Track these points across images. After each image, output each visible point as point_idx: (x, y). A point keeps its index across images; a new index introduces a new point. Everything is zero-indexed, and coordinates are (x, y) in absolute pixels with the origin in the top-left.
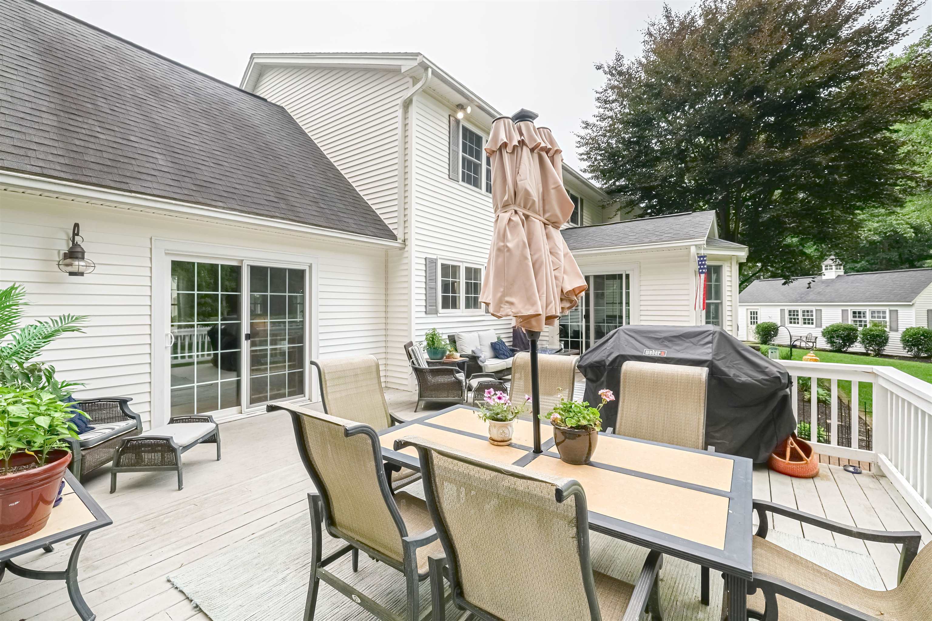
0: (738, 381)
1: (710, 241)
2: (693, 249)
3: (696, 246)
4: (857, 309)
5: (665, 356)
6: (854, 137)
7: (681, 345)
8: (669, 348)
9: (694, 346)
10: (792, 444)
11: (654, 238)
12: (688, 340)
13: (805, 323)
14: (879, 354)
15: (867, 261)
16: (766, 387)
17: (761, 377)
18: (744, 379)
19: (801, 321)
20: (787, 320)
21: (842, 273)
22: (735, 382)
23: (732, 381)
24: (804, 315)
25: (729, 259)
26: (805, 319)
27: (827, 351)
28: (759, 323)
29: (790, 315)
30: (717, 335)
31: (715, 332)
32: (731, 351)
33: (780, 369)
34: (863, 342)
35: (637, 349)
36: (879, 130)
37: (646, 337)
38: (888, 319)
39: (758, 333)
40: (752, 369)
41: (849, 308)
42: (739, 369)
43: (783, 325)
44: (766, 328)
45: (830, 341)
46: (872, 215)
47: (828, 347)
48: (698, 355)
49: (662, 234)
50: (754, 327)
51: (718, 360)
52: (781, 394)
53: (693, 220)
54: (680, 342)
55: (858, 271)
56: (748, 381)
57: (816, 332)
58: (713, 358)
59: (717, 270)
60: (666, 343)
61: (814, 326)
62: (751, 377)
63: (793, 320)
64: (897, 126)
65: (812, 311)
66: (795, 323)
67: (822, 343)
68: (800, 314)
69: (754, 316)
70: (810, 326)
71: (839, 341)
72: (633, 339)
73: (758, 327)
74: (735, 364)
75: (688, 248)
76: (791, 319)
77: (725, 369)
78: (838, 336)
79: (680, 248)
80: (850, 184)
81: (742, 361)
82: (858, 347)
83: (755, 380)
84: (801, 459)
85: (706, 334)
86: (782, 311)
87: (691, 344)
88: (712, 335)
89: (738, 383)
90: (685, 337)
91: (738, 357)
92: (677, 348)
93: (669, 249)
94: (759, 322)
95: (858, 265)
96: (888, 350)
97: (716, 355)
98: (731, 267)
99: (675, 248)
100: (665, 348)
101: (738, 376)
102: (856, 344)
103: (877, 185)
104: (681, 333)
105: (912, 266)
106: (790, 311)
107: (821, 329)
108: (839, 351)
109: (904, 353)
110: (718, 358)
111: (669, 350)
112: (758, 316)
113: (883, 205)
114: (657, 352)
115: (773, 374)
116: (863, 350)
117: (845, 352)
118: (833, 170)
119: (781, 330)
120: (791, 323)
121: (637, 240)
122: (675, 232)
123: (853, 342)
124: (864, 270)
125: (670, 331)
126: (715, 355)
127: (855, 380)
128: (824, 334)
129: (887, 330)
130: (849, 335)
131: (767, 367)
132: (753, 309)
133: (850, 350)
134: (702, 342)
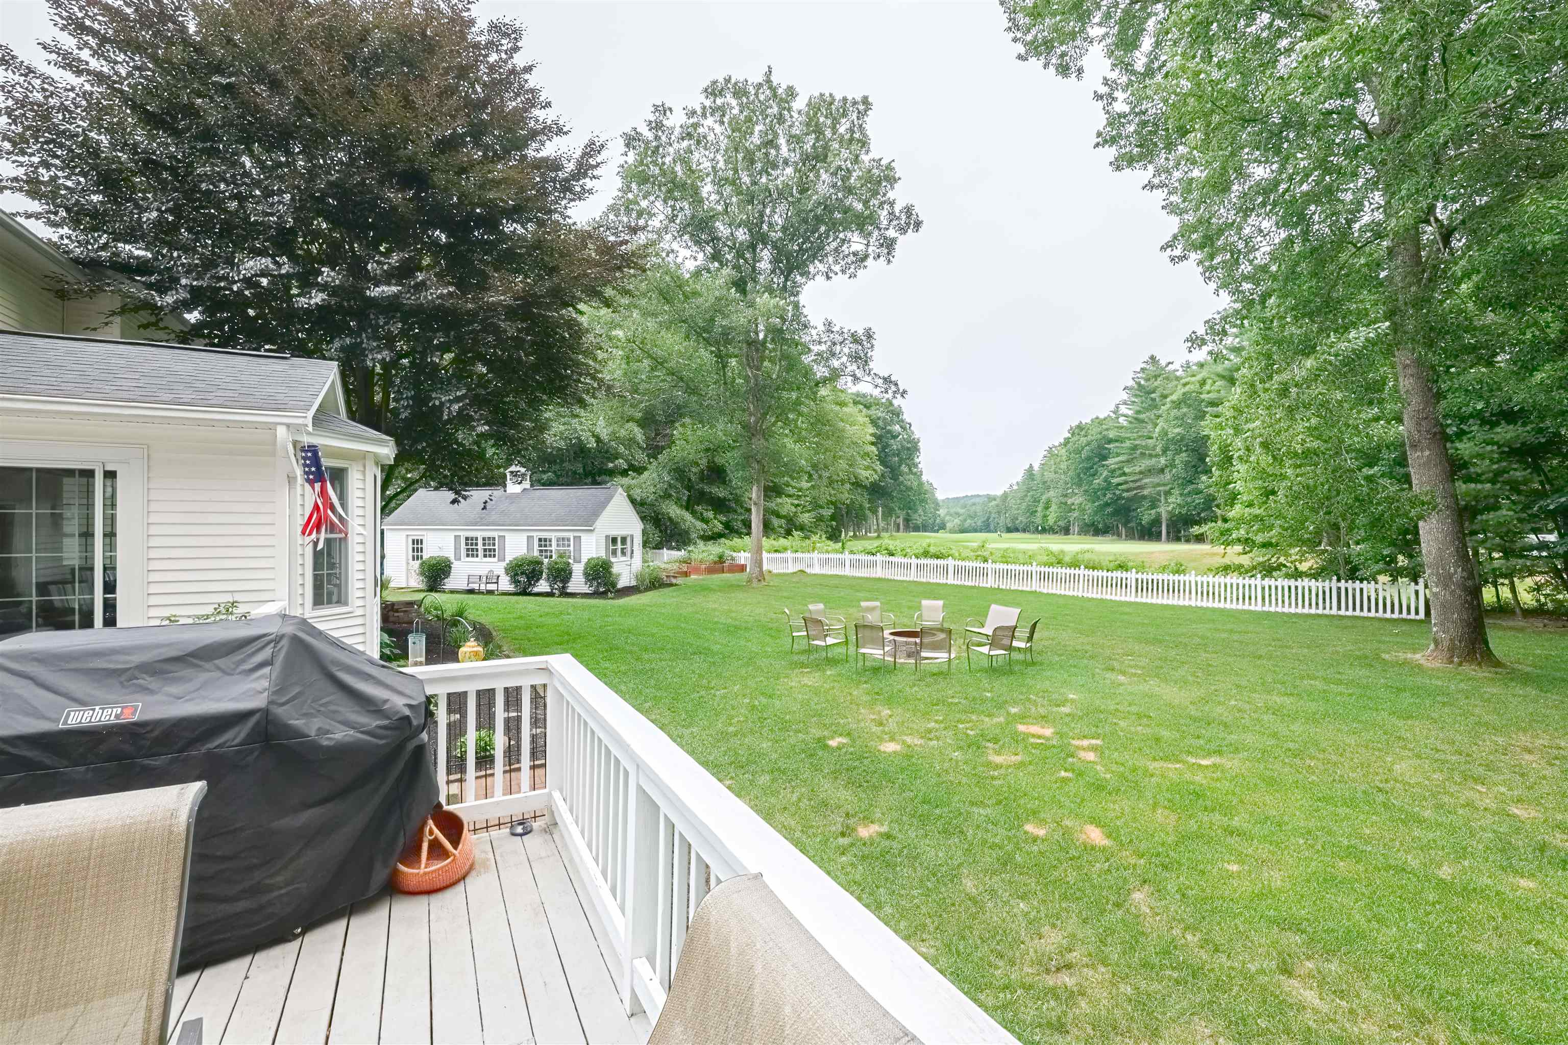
0: (325, 743)
1: (322, 418)
2: (281, 431)
3: (288, 426)
4: (544, 535)
5: (136, 718)
6: (539, 305)
7: (191, 680)
8: (151, 692)
9: (227, 678)
10: (431, 833)
11: (187, 396)
12: (207, 665)
13: (485, 556)
14: (564, 594)
15: (555, 472)
16: (383, 742)
17: (374, 723)
18: (340, 735)
19: (481, 553)
20: (463, 552)
21: (528, 486)
22: (321, 747)
23: (315, 747)
24: (484, 545)
25: (361, 457)
26: (485, 550)
27: (510, 594)
28: (424, 558)
29: (467, 544)
30: (285, 642)
31: (282, 636)
32: (316, 676)
33: (410, 697)
34: (548, 579)
35: (38, 715)
36: (566, 305)
37: (76, 670)
38: (572, 548)
39: (422, 574)
40: (357, 708)
41: (535, 534)
42: (332, 715)
43: (458, 558)
44: (434, 565)
45: (515, 582)
46: (559, 414)
47: (511, 588)
48: (232, 700)
49: (210, 388)
50: (417, 564)
51: (283, 704)
52: (411, 746)
53: (290, 372)
54: (188, 672)
55: (544, 485)
56: (347, 739)
57: (498, 567)
58: (271, 702)
59: (338, 476)
60: (146, 680)
61: (496, 559)
62: (353, 728)
63: (471, 552)
64: (581, 306)
65: (494, 539)
66: (473, 556)
67: (505, 584)
68: (480, 542)
69: (417, 546)
70: (492, 559)
71: (523, 579)
72: (24, 682)
73: (422, 565)
74: (321, 705)
75: (272, 427)
76: (468, 550)
77: (297, 723)
78: (522, 573)
79: (256, 426)
80: (535, 368)
81: (337, 696)
82: (543, 586)
83: (362, 732)
84: (445, 854)
85: (258, 644)
86: (457, 538)
87: (218, 674)
88: (272, 645)
89: (328, 748)
90: (201, 658)
91: (330, 688)
92: (174, 689)
93: (228, 424)
94: (426, 555)
95: (545, 477)
96: (572, 587)
97: (279, 692)
98: (364, 473)
99: (242, 425)
100: (138, 696)
101: (328, 732)
102: (541, 581)
103: (563, 378)
104: (192, 648)
105: (595, 483)
106: (467, 539)
107: (504, 564)
108: (524, 593)
109: (586, 589)
110: (284, 700)
111: (149, 698)
112: (424, 546)
113: (566, 404)
114: (108, 712)
115: (398, 712)
116: (548, 589)
117: (530, 594)
118: (518, 342)
119: (456, 566)
120: (468, 556)
121: (138, 392)
122: (244, 391)
123: (538, 580)
124: (550, 484)
125: (158, 646)
126: (275, 693)
127: (526, 683)
128: (507, 571)
129: (571, 561)
130: (534, 570)
131: (386, 701)
132: (417, 535)
133: (536, 590)
134: (247, 666)
